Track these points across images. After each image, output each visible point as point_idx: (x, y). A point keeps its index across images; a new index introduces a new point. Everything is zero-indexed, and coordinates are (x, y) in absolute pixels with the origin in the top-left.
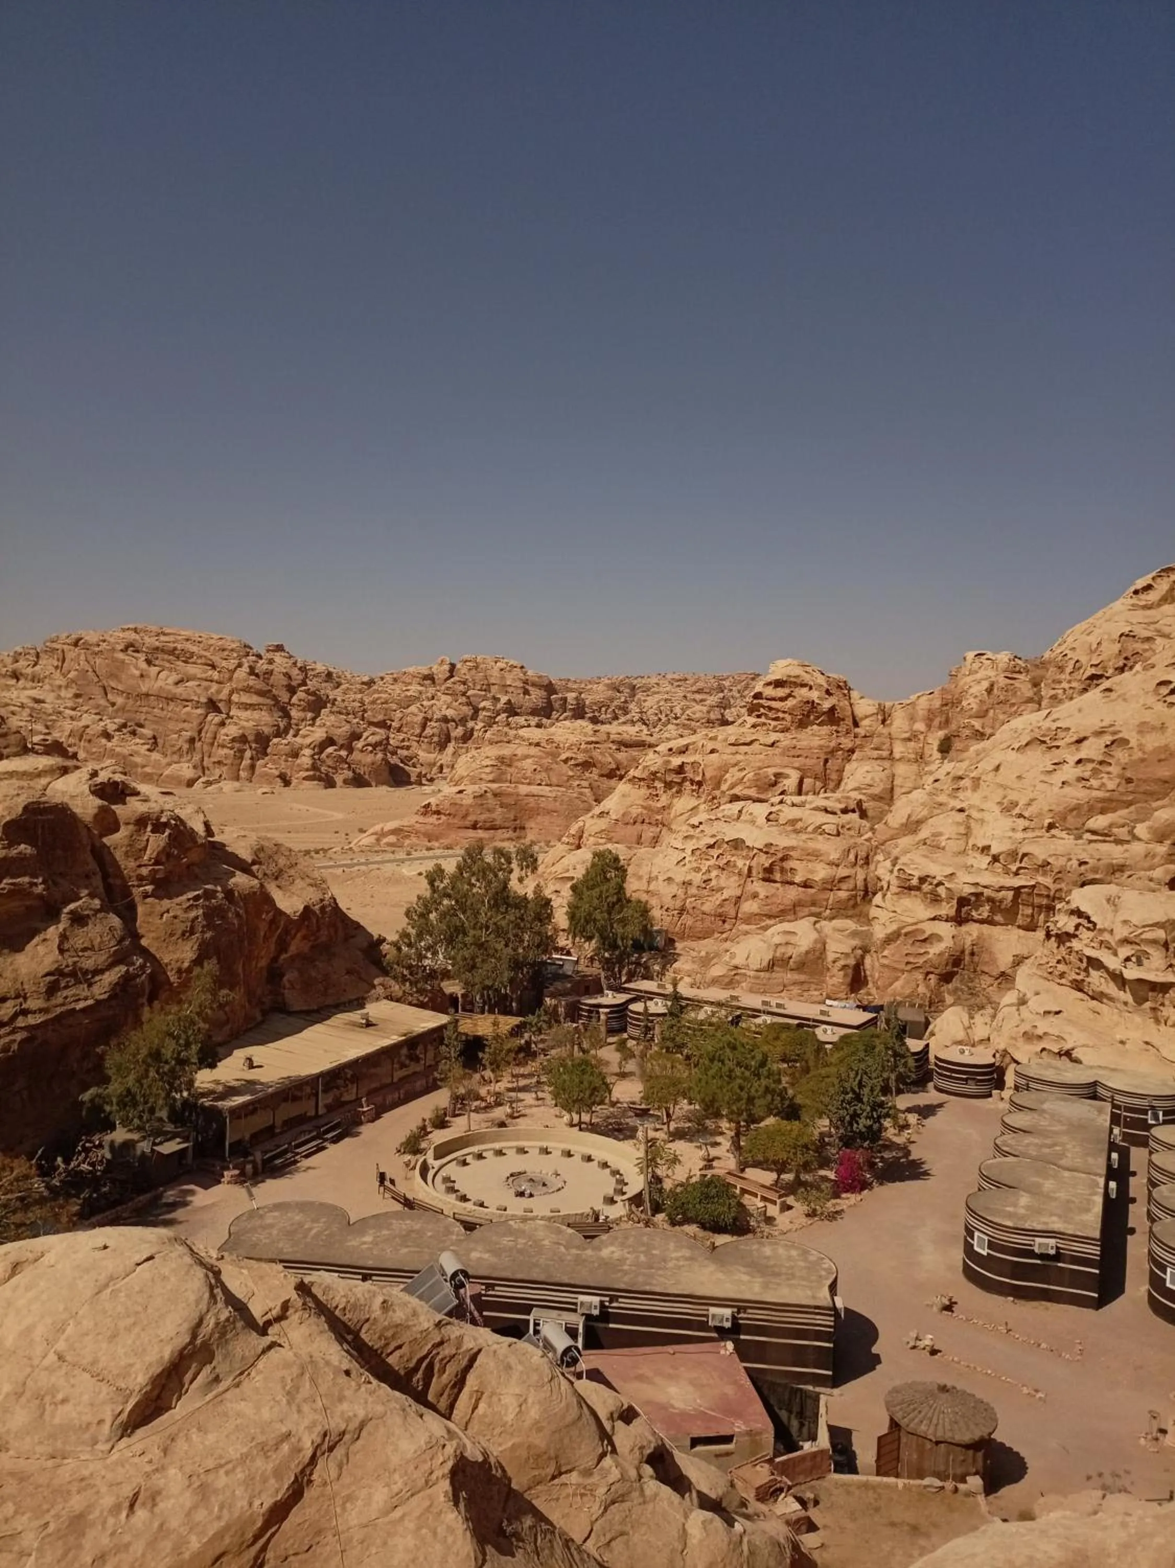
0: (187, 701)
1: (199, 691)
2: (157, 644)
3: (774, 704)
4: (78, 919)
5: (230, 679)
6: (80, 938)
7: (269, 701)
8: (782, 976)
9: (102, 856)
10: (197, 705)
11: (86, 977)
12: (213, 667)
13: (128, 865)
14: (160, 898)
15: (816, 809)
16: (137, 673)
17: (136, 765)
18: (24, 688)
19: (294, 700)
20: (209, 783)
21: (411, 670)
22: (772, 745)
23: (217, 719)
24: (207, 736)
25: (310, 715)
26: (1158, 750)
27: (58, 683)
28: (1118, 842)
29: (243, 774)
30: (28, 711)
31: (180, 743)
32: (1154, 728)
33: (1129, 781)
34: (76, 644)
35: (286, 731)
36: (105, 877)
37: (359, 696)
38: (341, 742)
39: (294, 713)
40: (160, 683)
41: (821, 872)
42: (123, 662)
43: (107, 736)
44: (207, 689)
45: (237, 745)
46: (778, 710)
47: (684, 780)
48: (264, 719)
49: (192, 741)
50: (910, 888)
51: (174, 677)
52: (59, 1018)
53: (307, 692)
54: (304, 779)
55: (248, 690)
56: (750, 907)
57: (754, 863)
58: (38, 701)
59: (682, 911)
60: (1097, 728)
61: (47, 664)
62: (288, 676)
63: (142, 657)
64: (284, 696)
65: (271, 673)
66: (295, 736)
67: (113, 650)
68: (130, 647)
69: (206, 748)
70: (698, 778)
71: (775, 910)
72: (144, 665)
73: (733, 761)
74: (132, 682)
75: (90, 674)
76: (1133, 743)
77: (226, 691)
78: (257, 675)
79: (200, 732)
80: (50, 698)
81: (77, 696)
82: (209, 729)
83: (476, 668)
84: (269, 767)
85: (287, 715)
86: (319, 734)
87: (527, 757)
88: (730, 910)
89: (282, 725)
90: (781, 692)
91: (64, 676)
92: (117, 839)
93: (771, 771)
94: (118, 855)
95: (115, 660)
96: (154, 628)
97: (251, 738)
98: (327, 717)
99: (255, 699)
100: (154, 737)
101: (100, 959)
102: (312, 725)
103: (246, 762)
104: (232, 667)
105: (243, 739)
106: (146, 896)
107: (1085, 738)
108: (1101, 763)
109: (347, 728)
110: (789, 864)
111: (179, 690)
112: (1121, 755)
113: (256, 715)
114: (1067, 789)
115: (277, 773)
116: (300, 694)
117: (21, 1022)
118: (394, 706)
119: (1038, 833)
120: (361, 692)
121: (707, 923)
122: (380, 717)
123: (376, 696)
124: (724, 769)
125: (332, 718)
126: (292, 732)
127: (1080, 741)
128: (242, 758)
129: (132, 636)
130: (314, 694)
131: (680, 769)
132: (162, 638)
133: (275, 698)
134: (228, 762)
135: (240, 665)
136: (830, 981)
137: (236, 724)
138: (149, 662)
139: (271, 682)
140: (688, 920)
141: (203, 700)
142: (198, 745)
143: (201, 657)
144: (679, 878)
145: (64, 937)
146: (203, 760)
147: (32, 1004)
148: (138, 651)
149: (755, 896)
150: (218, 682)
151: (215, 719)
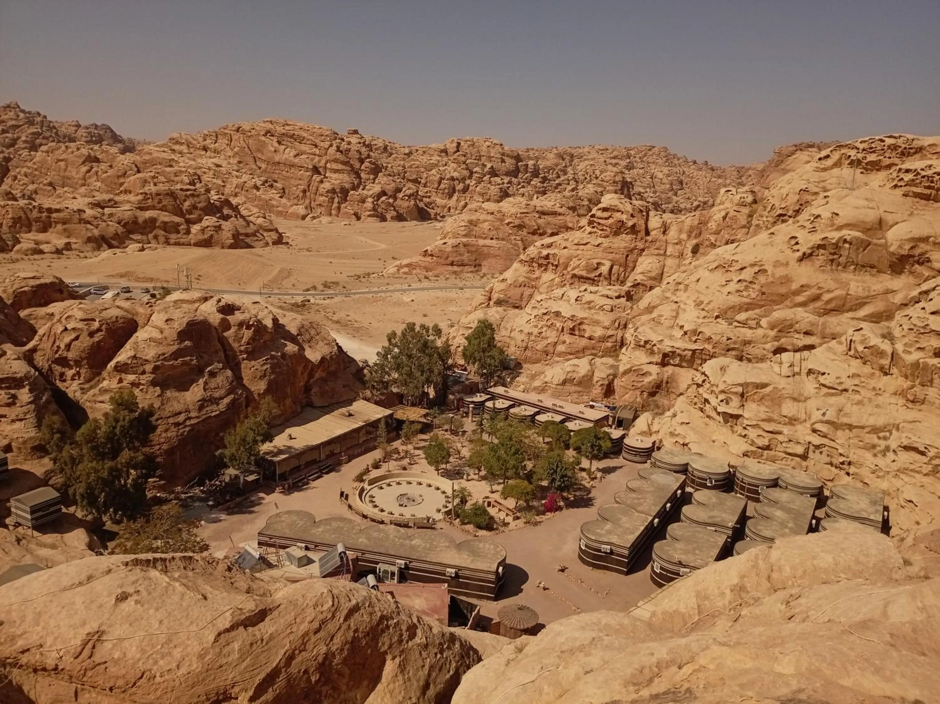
0: (301, 167)
1: (308, 161)
2: (283, 131)
3: (601, 221)
4: (213, 374)
5: (326, 154)
6: (213, 383)
7: (348, 168)
8: (569, 388)
9: (223, 341)
10: (307, 170)
11: (215, 401)
12: (316, 146)
13: (235, 345)
14: (250, 360)
15: (603, 296)
16: (273, 149)
17: (273, 206)
18: (210, 157)
19: (363, 167)
20: (314, 218)
21: (433, 146)
22: (598, 245)
23: (318, 179)
24: (313, 188)
25: (372, 177)
26: (781, 277)
27: (229, 154)
28: (750, 328)
29: (333, 212)
30: (212, 172)
31: (298, 192)
32: (782, 264)
33: (763, 293)
34: (238, 130)
35: (358, 187)
36: (225, 351)
37: (402, 163)
38: (390, 193)
39: (363, 175)
40: (286, 156)
41: (599, 332)
42: (264, 142)
43: (258, 189)
44: (312, 160)
45: (330, 195)
46: (603, 225)
47: (549, 263)
48: (344, 179)
49: (304, 191)
50: (640, 346)
51: (293, 153)
52: (204, 420)
53: (370, 162)
54: (369, 216)
55: (336, 161)
56: (561, 348)
57: (565, 325)
58: (218, 166)
59: (526, 348)
60: (752, 262)
61: (222, 142)
62: (359, 152)
63: (275, 139)
64: (357, 165)
65: (349, 150)
66: (363, 189)
67: (259, 134)
68: (268, 133)
69: (312, 196)
70: (556, 263)
71: (573, 350)
72: (276, 145)
73: (575, 255)
74: (270, 155)
75: (246, 149)
76: (770, 272)
77: (323, 161)
78: (341, 152)
79: (309, 186)
80: (224, 164)
81: (240, 162)
82: (314, 185)
83: (473, 145)
84: (347, 208)
85: (359, 176)
86: (377, 189)
87: (486, 221)
88: (551, 349)
89: (356, 183)
90: (606, 214)
91: (232, 150)
92: (229, 334)
93: (595, 261)
94: (231, 341)
95: (260, 141)
96: (282, 121)
97: (338, 190)
98: (382, 178)
99: (340, 167)
100: (283, 189)
101: (222, 392)
102: (373, 183)
103: (335, 205)
104: (327, 147)
105: (333, 191)
106: (244, 359)
107: (745, 268)
108: (751, 282)
109: (393, 185)
110: (583, 327)
111: (296, 160)
112: (762, 279)
113: (341, 176)
114: (730, 296)
115: (352, 212)
116: (366, 164)
117: (188, 423)
118: (423, 170)
119: (711, 320)
120: (404, 159)
121: (538, 356)
122: (414, 177)
123: (412, 162)
124: (570, 258)
125: (385, 179)
126: (361, 187)
127: (742, 269)
128: (333, 202)
129: (269, 126)
130: (374, 164)
131: (547, 257)
132: (287, 128)
133: (351, 166)
134: (325, 204)
135: (331, 145)
136: (594, 392)
137: (329, 182)
138: (279, 143)
139: (349, 156)
140: (529, 353)
141: (310, 167)
142: (308, 194)
143: (308, 140)
144: (526, 331)
145: (206, 383)
146: (311, 203)
147: (193, 414)
148: (272, 136)
149: (564, 342)
150: (319, 156)
151: (317, 178)
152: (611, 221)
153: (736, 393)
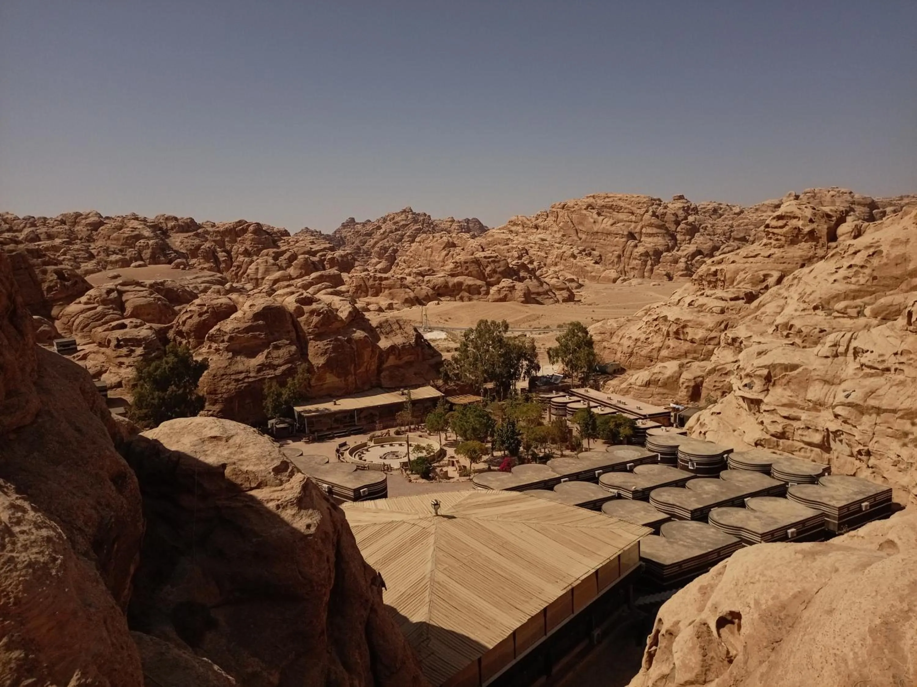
0: (616, 234)
1: (623, 228)
2: (603, 203)
3: (776, 231)
4: (277, 347)
5: (641, 220)
6: (275, 354)
7: (663, 231)
8: (652, 389)
9: (296, 325)
10: (623, 236)
11: (274, 367)
12: (633, 213)
13: (305, 328)
14: (316, 341)
16: (592, 220)
17: (587, 272)
18: (540, 233)
19: (679, 229)
20: (624, 280)
21: (766, 202)
22: (769, 256)
23: (633, 244)
24: (627, 254)
25: (688, 237)
26: (897, 257)
27: (555, 229)
28: (851, 317)
29: (646, 274)
30: (538, 245)
31: (613, 258)
32: (901, 242)
33: (875, 278)
34: (563, 208)
35: (673, 248)
36: (297, 332)
37: (731, 222)
38: (706, 252)
39: (679, 237)
40: (603, 225)
41: (700, 334)
42: (585, 215)
43: (574, 257)
44: (629, 226)
45: (643, 258)
46: (778, 234)
47: (717, 280)
48: (660, 242)
49: (619, 257)
50: (728, 344)
51: (611, 221)
52: (260, 380)
53: (687, 224)
54: (681, 276)
55: (651, 225)
56: (664, 353)
57: (670, 329)
58: (543, 240)
59: (631, 354)
60: (868, 244)
61: (551, 219)
62: (675, 215)
63: (595, 211)
64: (672, 227)
65: (665, 214)
66: (678, 251)
67: (581, 209)
68: (590, 206)
69: (626, 260)
70: (722, 279)
71: (676, 355)
72: (596, 216)
73: (742, 268)
74: (589, 226)
75: (570, 223)
76: (885, 252)
77: (639, 227)
78: (657, 217)
79: (623, 251)
80: (549, 238)
81: (564, 236)
82: (629, 249)
83: (814, 197)
84: (660, 270)
85: (673, 237)
86: (692, 248)
88: (655, 354)
89: (670, 245)
90: (781, 223)
91: (558, 225)
92: (302, 319)
94: (302, 324)
95: (581, 214)
96: (603, 195)
97: (651, 253)
98: (698, 238)
99: (655, 230)
100: (600, 256)
101: (281, 361)
102: (689, 243)
103: (648, 267)
104: (642, 213)
105: (647, 254)
106: (311, 339)
107: (859, 251)
108: (862, 267)
109: (710, 244)
110: (688, 330)
111: (613, 229)
112: (875, 261)
113: (655, 239)
114: (836, 284)
115: (664, 273)
116: (682, 225)
117: (246, 380)
118: (752, 227)
119: (809, 312)
120: (733, 219)
121: (642, 361)
122: (742, 235)
123: (741, 221)
124: (737, 272)
125: (702, 238)
126: (676, 248)
127: (855, 253)
128: (646, 265)
129: (591, 200)
130: (691, 224)
131: (715, 273)
132: (607, 200)
133: (666, 229)
134: (638, 267)
135: (647, 211)
136: (680, 394)
137: (643, 246)
138: (599, 214)
139: (665, 219)
140: (633, 359)
141: (626, 233)
142: (622, 259)
143: (626, 208)
144: (634, 337)
145: (269, 353)
146: (624, 267)
147: (252, 374)
148: (593, 209)
149: (668, 347)
150: (635, 222)
151: (631, 243)
152: (785, 230)
153: (760, 376)
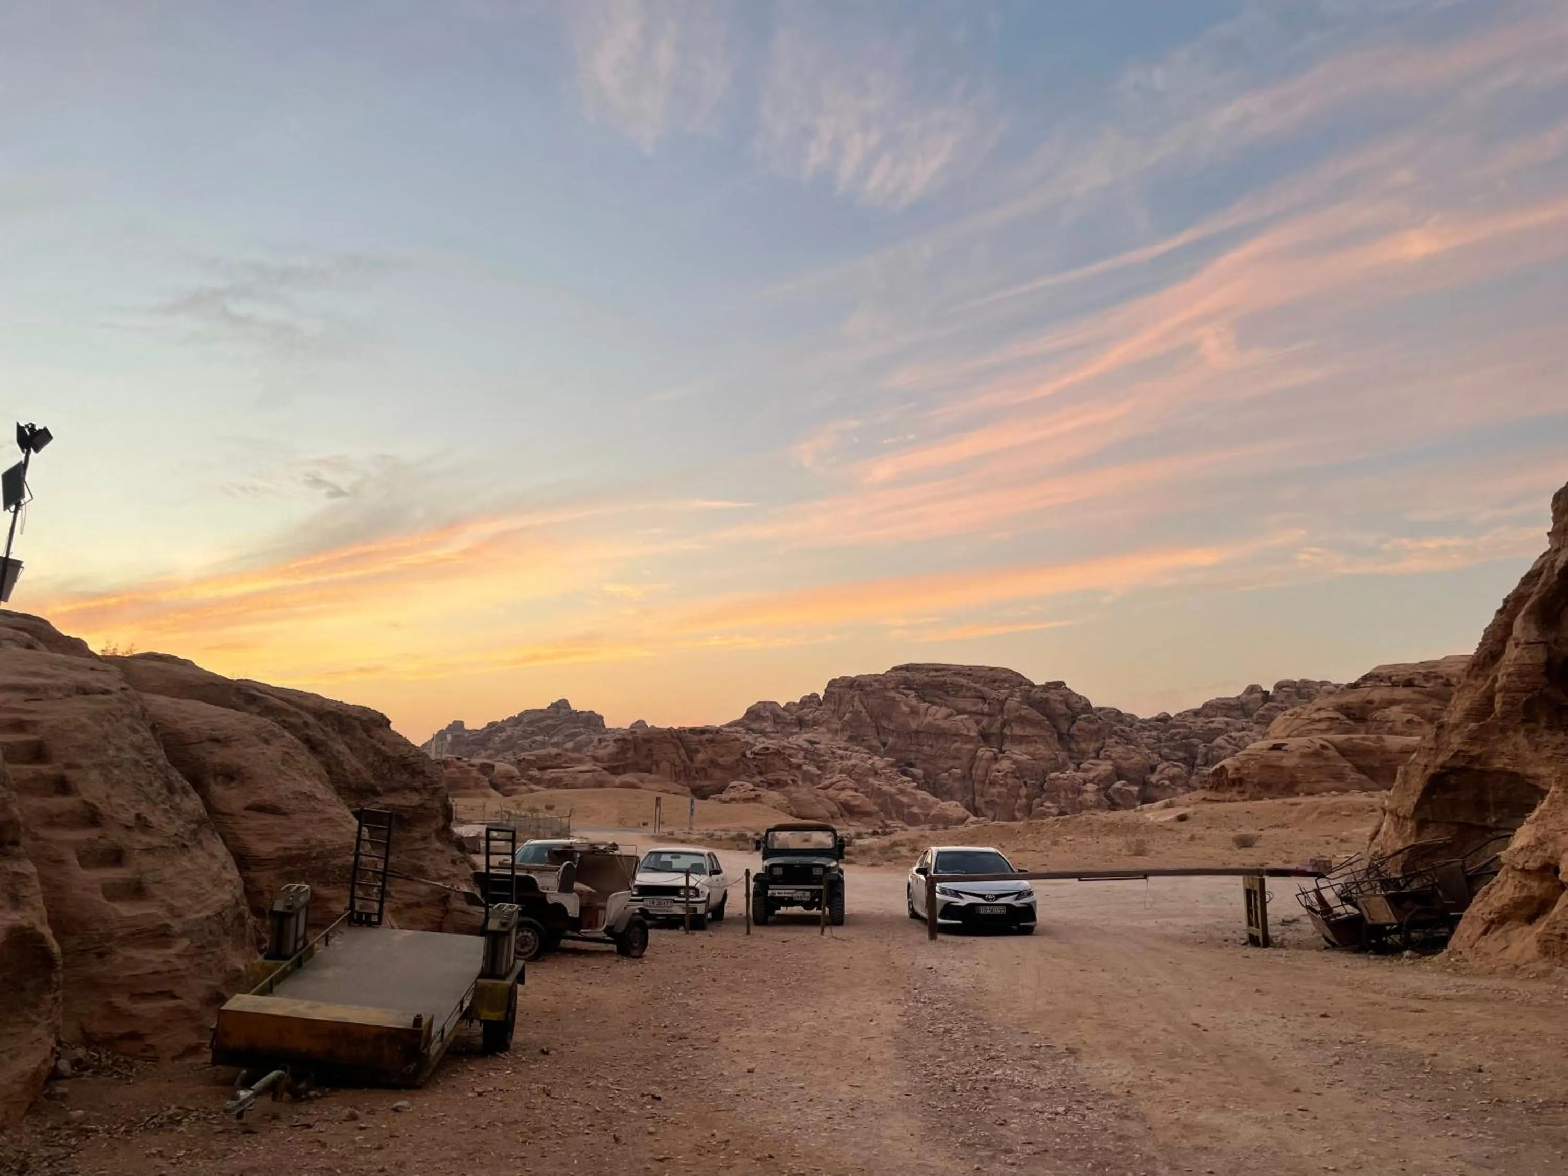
0: (956, 735)
1: (968, 724)
2: (926, 679)
5: (1002, 711)
7: (1044, 733)
10: (968, 739)
12: (984, 699)
16: (908, 710)
19: (1073, 730)
20: (978, 823)
23: (989, 754)
24: (978, 774)
25: (1092, 747)
27: (834, 726)
29: (1019, 814)
31: (950, 781)
34: (850, 686)
35: (1065, 765)
38: (1130, 776)
39: (1074, 746)
40: (929, 719)
42: (894, 700)
44: (978, 722)
45: (1009, 782)
48: (1040, 753)
49: (962, 779)
51: (944, 712)
55: (1020, 721)
58: (812, 743)
63: (912, 693)
66: (1077, 770)
67: (886, 689)
68: (901, 686)
69: (977, 786)
72: (914, 702)
74: (902, 720)
75: (864, 714)
77: (998, 724)
79: (971, 769)
80: (825, 740)
81: (852, 738)
82: (980, 765)
84: (1045, 805)
85: (1065, 746)
86: (1104, 767)
89: (1061, 759)
91: (840, 718)
95: (885, 699)
97: (1026, 773)
98: (1112, 749)
99: (1028, 731)
100: (924, 777)
102: (1097, 758)
103: (1022, 801)
105: (1017, 774)
109: (1137, 760)
111: (948, 725)
113: (1031, 748)
115: (1055, 811)
116: (1080, 724)
123: (1174, 731)
125: (1119, 748)
126: (1072, 767)
128: (1016, 796)
133: (1050, 728)
134: (1001, 801)
135: (1011, 695)
137: (1009, 758)
138: (919, 698)
139: (1046, 711)
141: (974, 734)
142: (969, 783)
143: (969, 689)
146: (974, 799)
148: (908, 689)
150: (989, 715)
151: (985, 753)
